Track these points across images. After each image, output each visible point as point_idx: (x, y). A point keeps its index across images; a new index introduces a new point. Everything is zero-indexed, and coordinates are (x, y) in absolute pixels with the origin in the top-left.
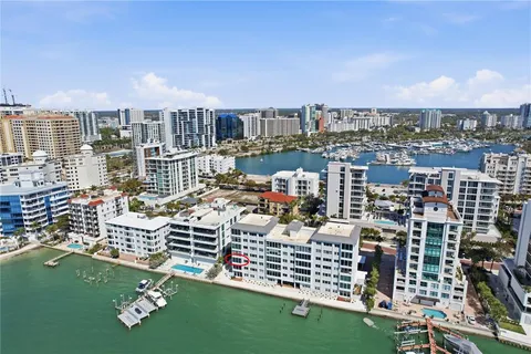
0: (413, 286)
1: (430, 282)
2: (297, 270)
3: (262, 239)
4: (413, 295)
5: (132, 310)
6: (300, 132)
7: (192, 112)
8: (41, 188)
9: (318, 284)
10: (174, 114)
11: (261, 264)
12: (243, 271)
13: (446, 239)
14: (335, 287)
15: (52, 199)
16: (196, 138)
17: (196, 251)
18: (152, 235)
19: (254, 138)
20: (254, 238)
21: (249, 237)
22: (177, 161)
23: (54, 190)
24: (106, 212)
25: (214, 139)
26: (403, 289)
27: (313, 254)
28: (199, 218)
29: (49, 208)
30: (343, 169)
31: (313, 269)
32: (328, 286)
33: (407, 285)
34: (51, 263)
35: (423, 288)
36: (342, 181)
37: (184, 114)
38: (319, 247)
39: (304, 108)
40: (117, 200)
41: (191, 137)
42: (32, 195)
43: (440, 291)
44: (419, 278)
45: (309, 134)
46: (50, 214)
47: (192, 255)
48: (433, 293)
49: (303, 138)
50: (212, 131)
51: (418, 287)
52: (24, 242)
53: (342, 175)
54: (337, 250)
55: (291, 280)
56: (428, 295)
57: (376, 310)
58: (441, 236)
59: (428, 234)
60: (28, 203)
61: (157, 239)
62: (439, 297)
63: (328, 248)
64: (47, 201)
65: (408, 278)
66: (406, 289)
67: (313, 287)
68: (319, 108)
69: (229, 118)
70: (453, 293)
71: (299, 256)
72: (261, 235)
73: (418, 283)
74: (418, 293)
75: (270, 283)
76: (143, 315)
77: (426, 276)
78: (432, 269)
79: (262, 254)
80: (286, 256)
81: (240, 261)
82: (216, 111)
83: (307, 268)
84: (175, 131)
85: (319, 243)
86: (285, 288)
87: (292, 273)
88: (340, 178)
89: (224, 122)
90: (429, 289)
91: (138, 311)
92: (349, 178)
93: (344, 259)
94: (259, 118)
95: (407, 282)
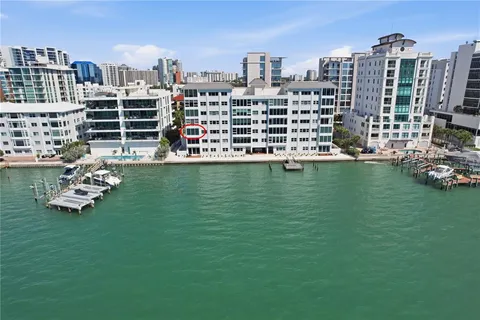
0: (386, 131)
1: (402, 124)
2: (271, 131)
3: (226, 99)
4: (386, 141)
9: (294, 144)
11: (225, 131)
12: (201, 145)
14: (314, 144)
17: (129, 135)
18: (59, 119)
20: (214, 99)
21: (209, 99)
26: (377, 135)
27: (290, 108)
30: (263, 59)
31: (290, 126)
32: (305, 144)
33: (381, 131)
35: (396, 131)
36: (262, 72)
38: (296, 98)
43: (411, 131)
44: (392, 122)
47: (124, 140)
48: (404, 135)
51: (390, 130)
54: (316, 98)
55: (263, 145)
56: (400, 138)
58: (413, 73)
59: (400, 73)
61: (67, 128)
62: (410, 137)
63: (306, 98)
65: (382, 123)
66: (381, 135)
67: (288, 148)
70: (421, 130)
71: (273, 112)
72: (224, 94)
73: (392, 126)
74: (391, 137)
75: (237, 152)
77: (398, 117)
78: (403, 110)
79: (227, 118)
80: (257, 114)
81: (196, 132)
83: (283, 126)
85: (296, 93)
86: (256, 155)
87: (264, 136)
88: (260, 68)
90: (401, 130)
92: (270, 68)
93: (325, 107)
95: (382, 127)
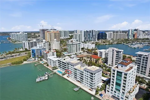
0: (112, 92)
1: (117, 92)
5: (40, 78)
6: (127, 38)
7: (90, 31)
8: (40, 48)
10: (85, 32)
11: (73, 74)
12: (70, 75)
13: (123, 78)
15: (42, 51)
16: (91, 39)
17: (62, 68)
19: (110, 39)
20: (72, 66)
22: (74, 44)
23: (42, 49)
24: (50, 55)
25: (96, 39)
26: (109, 91)
27: (84, 74)
28: (64, 59)
29: (41, 53)
30: (113, 50)
32: (88, 85)
33: (110, 91)
34: (36, 65)
35: (115, 93)
36: (113, 54)
37: (88, 32)
39: (129, 30)
40: (53, 52)
41: (89, 38)
42: (38, 50)
43: (120, 96)
44: (114, 89)
45: (130, 39)
46: (41, 54)
48: (118, 96)
49: (128, 40)
50: (96, 37)
51: (113, 92)
52: (35, 60)
53: (113, 52)
55: (80, 80)
56: (116, 96)
57: (98, 96)
58: (121, 76)
59: (117, 75)
60: (37, 51)
61: (56, 63)
62: (120, 98)
64: (41, 51)
65: (110, 88)
67: (84, 84)
68: (135, 30)
69: (102, 33)
70: (125, 98)
71: (81, 74)
74: (113, 95)
75: (75, 80)
76: (41, 80)
77: (117, 89)
78: (118, 87)
79: (73, 71)
80: (78, 73)
81: (69, 72)
82: (98, 31)
83: (83, 78)
84: (85, 36)
85: (85, 71)
86: (78, 82)
88: (112, 53)
89: (101, 34)
90: (117, 94)
91: (41, 79)
92: (115, 53)
94: (112, 33)
